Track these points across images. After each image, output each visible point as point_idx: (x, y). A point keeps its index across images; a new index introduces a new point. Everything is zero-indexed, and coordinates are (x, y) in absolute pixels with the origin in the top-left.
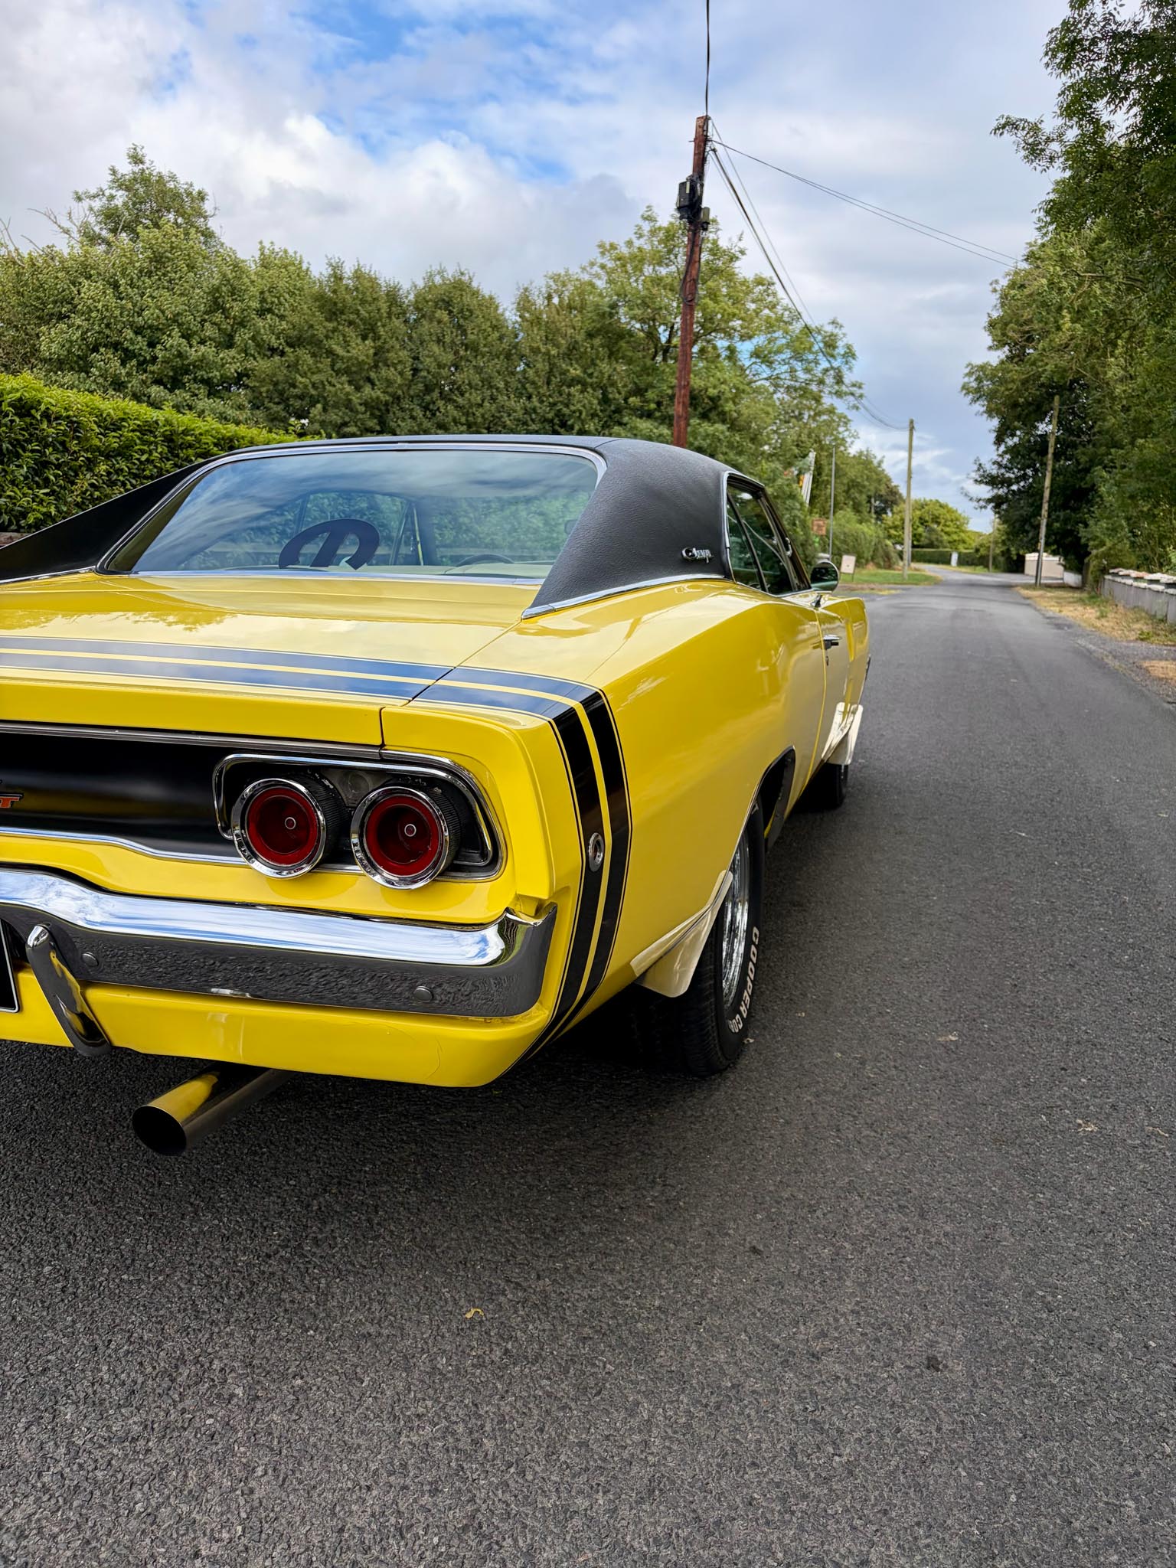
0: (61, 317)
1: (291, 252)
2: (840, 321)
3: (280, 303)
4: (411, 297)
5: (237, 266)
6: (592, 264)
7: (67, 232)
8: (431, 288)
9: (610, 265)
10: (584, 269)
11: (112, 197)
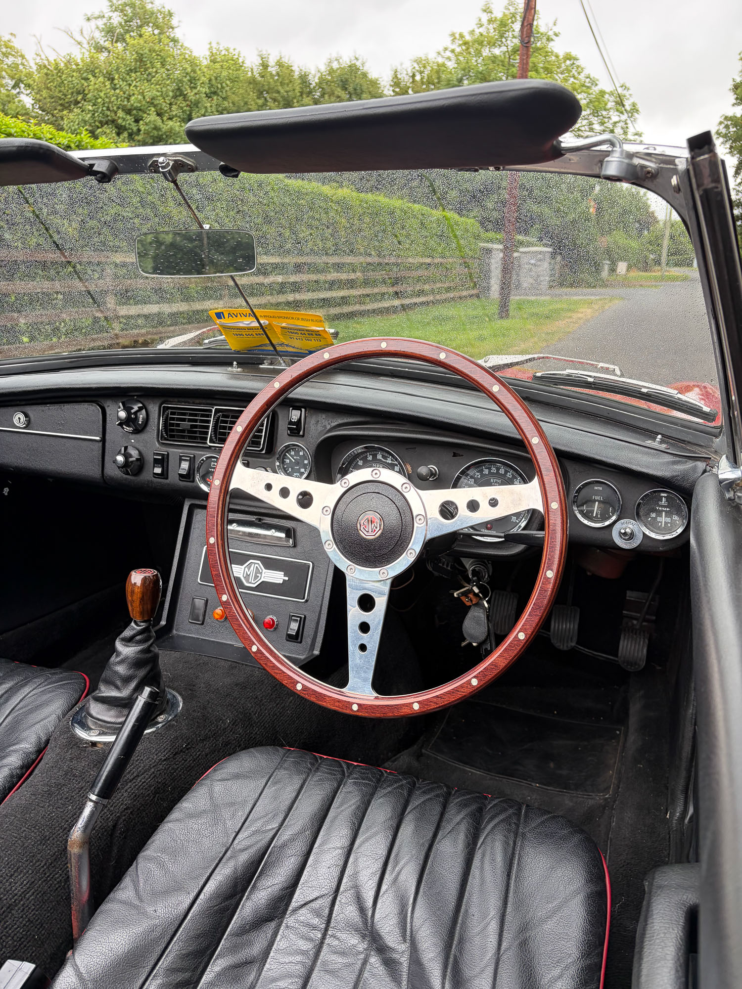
0: (77, 103)
1: (231, 50)
2: (628, 85)
3: (223, 87)
4: (317, 81)
5: (193, 63)
6: (446, 49)
7: (79, 43)
8: (331, 72)
9: (458, 50)
10: (439, 53)
11: (110, 18)
